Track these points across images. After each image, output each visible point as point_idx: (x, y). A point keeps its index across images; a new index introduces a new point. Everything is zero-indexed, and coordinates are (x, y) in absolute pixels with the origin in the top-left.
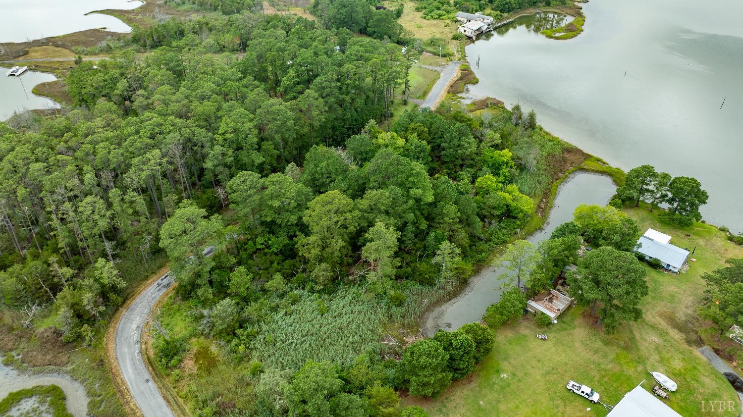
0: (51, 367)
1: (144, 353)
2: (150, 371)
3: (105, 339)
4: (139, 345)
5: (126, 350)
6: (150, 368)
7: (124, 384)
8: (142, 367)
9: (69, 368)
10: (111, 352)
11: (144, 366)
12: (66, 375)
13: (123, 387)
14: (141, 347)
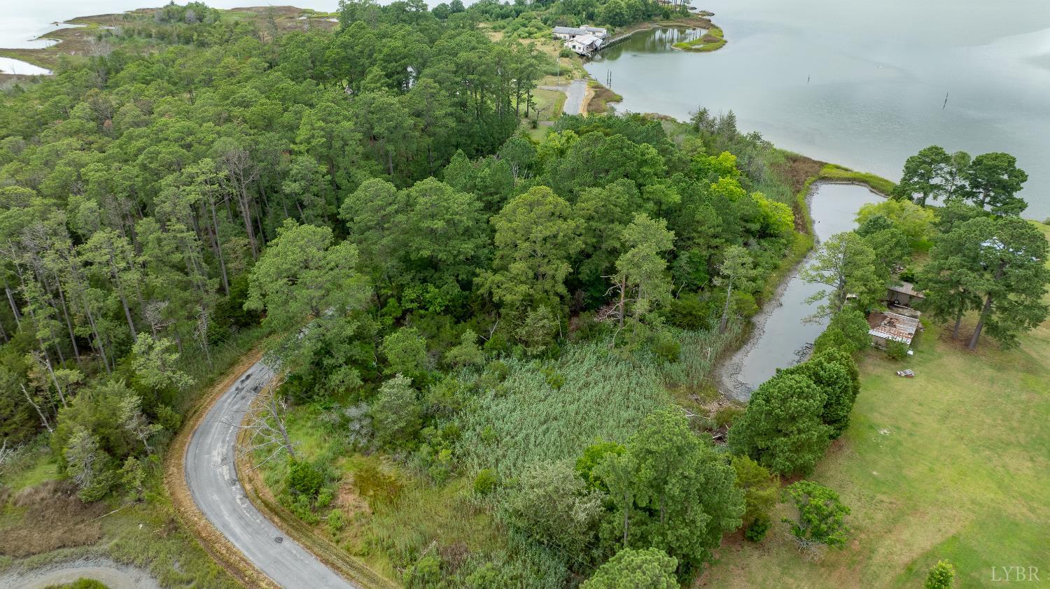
0: (66, 551)
1: (254, 497)
2: (276, 523)
3: (166, 487)
4: (238, 486)
5: (216, 497)
6: (276, 519)
7: (235, 553)
8: (258, 520)
9: (106, 545)
10: (187, 504)
11: (261, 518)
12: (103, 560)
13: (233, 559)
14: (243, 488)
